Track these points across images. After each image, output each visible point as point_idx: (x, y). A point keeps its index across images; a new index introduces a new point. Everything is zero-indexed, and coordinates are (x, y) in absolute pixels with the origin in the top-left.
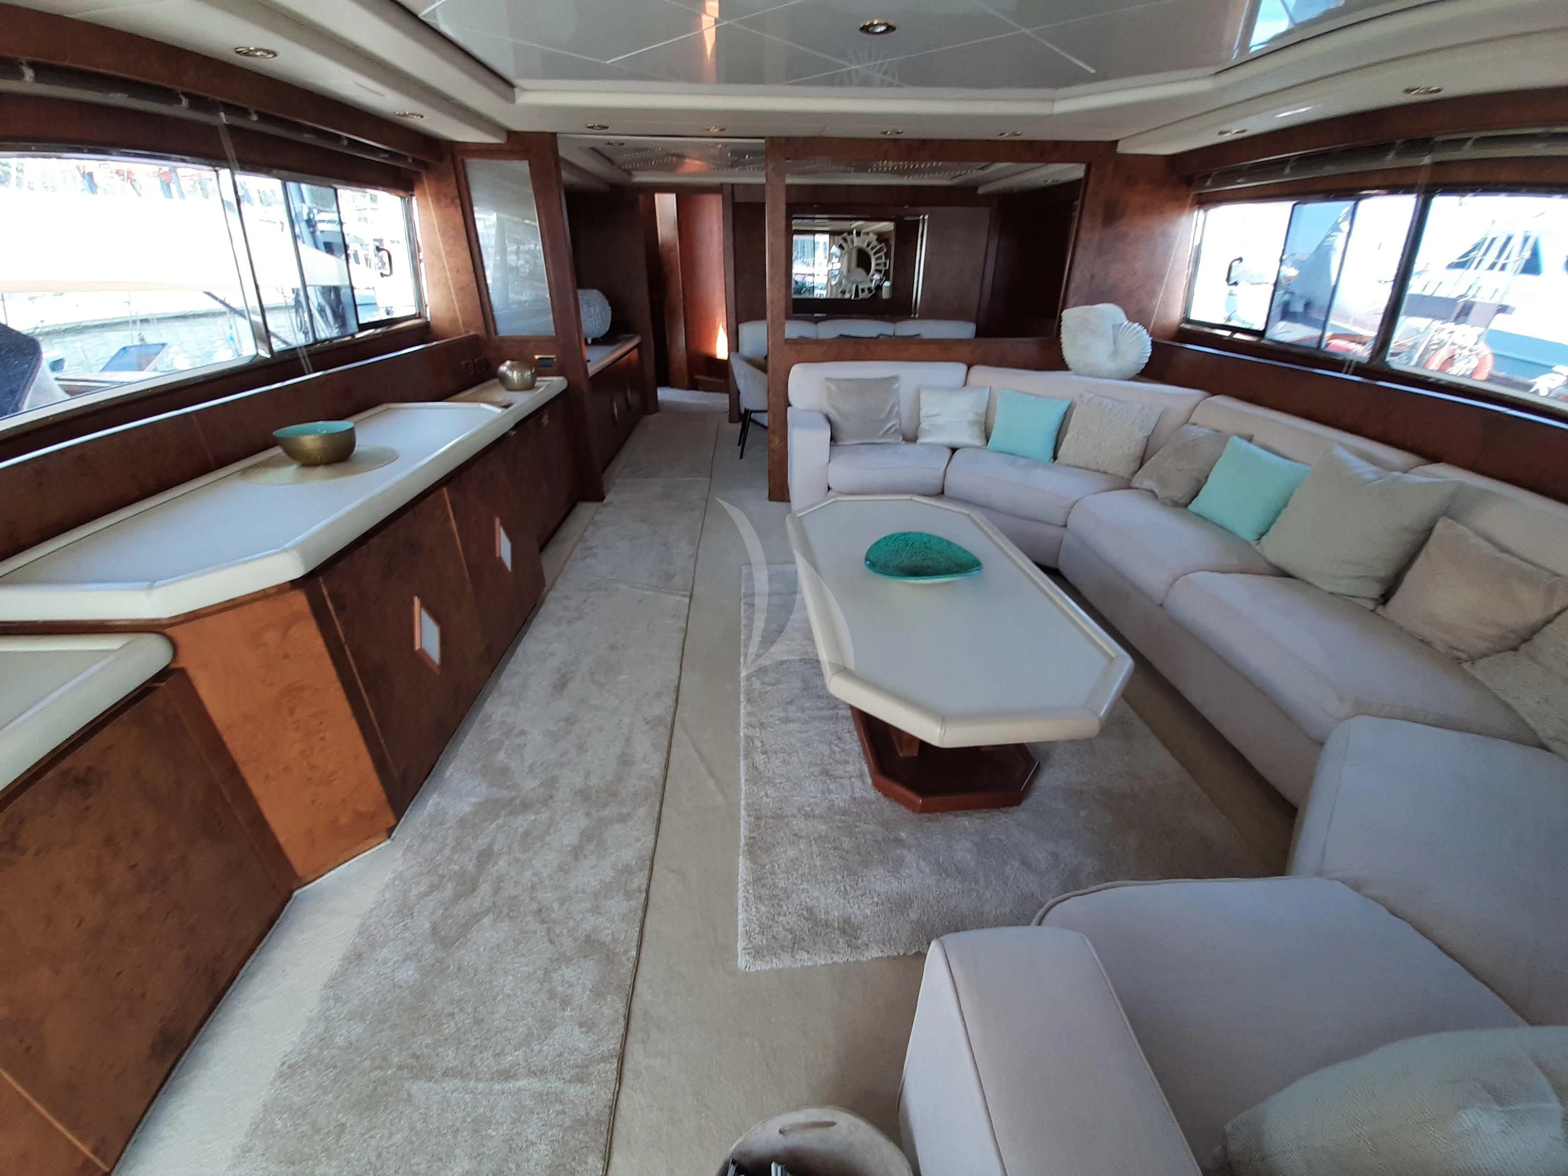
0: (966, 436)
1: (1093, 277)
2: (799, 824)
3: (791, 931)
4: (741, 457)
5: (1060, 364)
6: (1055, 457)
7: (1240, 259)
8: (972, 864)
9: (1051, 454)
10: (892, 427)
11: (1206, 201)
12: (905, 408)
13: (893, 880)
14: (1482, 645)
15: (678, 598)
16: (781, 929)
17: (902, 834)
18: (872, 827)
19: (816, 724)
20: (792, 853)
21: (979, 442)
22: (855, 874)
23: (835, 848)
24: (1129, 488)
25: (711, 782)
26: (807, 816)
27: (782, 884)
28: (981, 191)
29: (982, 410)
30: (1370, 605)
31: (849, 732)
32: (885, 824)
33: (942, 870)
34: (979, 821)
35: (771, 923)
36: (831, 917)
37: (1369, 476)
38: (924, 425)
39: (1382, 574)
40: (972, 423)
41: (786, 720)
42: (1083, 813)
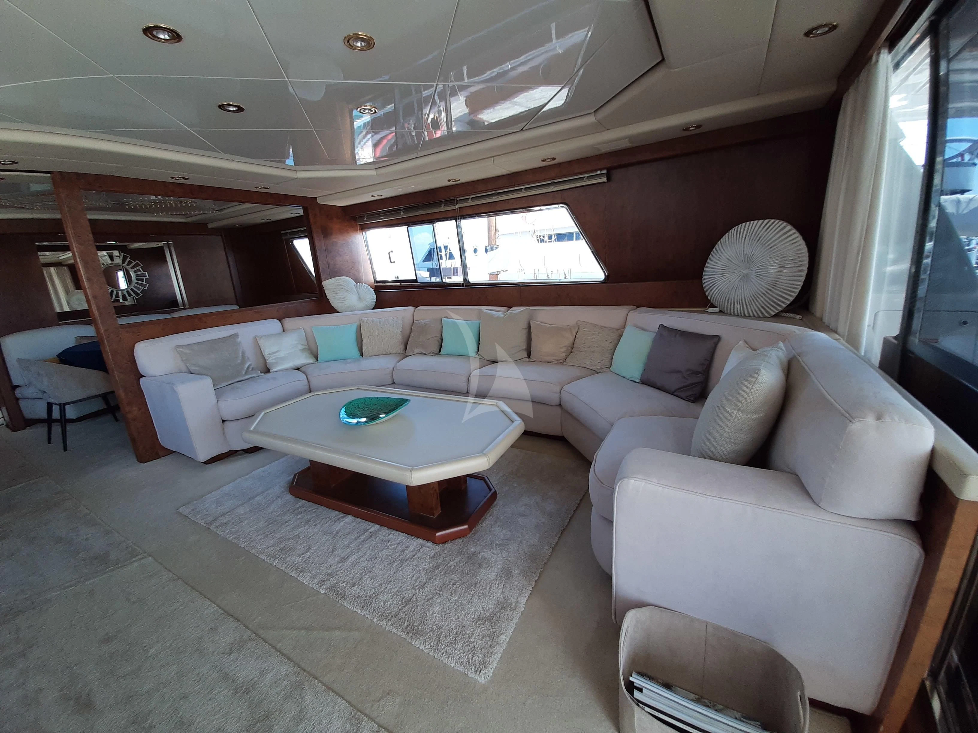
0: (303, 359)
1: (328, 264)
2: (421, 595)
3: (484, 636)
4: (65, 449)
5: (331, 310)
6: (362, 355)
7: (392, 251)
8: (509, 533)
9: (358, 354)
10: (248, 368)
11: (364, 228)
12: (250, 353)
13: (493, 568)
14: (564, 355)
15: (136, 564)
16: (479, 642)
17: (472, 549)
18: (457, 560)
19: (366, 546)
20: (437, 609)
21: (311, 360)
22: (476, 584)
23: (454, 584)
24: (407, 357)
25: (337, 633)
26: (422, 587)
27: (452, 625)
28: (209, 226)
29: (304, 342)
30: (527, 359)
31: (389, 535)
32: (460, 553)
33: (503, 546)
34: (491, 517)
35: (472, 646)
36: (491, 611)
37: (502, 316)
38: (270, 360)
39: (524, 347)
40: (303, 350)
41: (344, 560)
42: (515, 485)
